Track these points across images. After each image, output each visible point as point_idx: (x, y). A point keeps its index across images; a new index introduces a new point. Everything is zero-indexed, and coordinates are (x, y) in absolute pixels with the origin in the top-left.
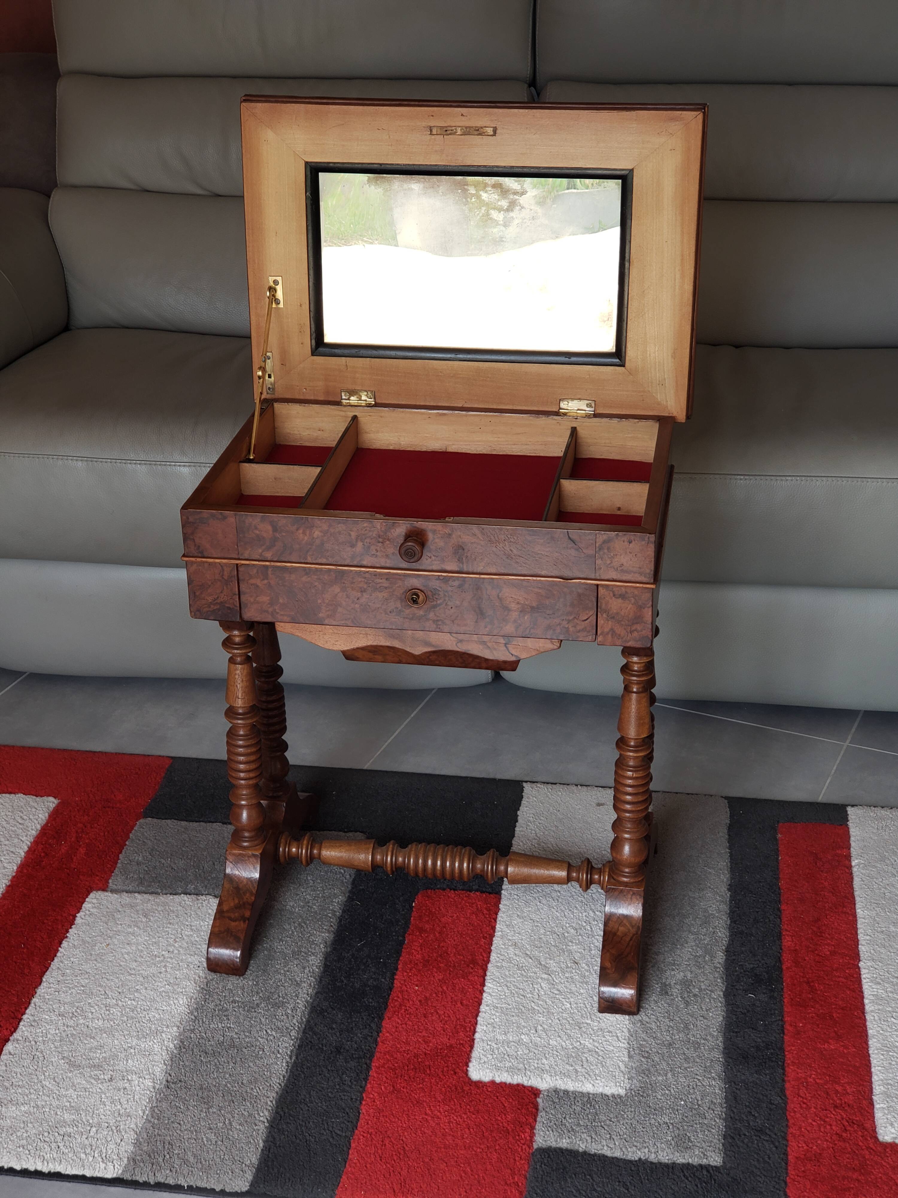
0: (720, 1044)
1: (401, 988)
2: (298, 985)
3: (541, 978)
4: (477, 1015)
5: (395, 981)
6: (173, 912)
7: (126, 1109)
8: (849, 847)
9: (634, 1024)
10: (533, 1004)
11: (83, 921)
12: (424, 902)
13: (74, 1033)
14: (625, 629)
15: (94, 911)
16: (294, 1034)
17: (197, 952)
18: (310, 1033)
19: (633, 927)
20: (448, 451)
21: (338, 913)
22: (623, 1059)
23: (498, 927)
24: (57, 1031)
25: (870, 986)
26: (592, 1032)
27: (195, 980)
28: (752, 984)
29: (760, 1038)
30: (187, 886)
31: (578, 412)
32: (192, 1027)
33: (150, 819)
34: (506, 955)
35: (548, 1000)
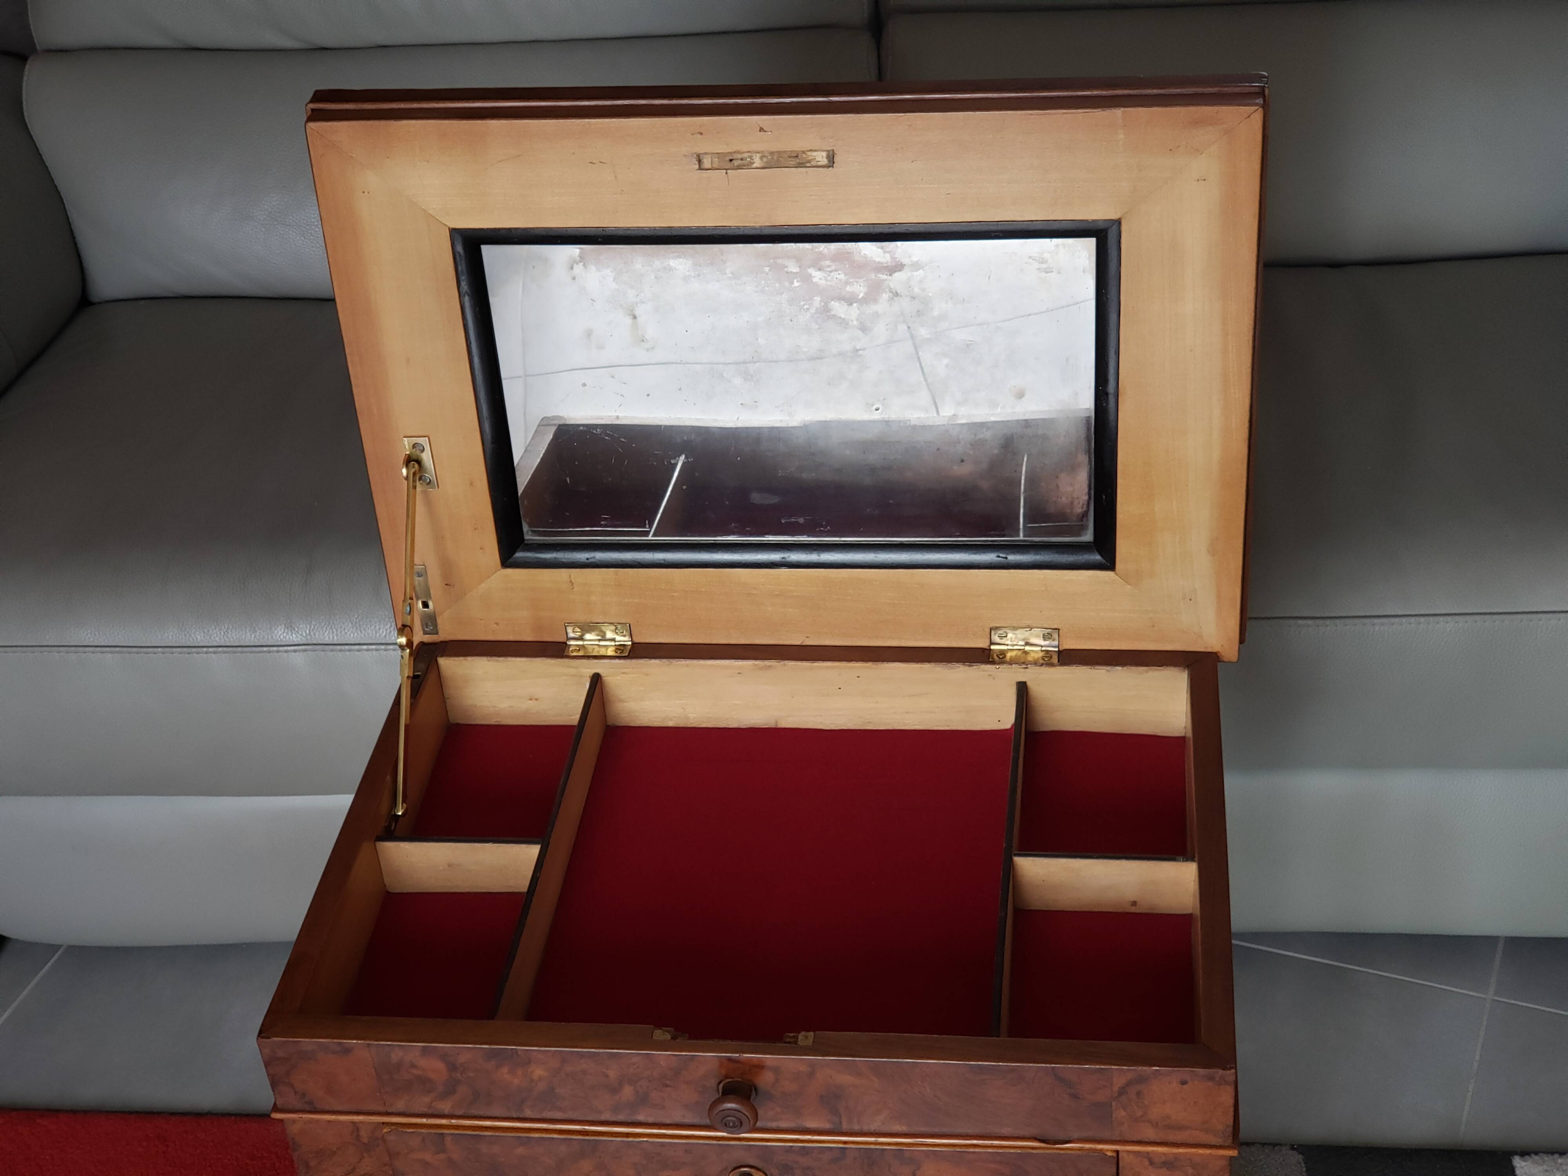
31: (1027, 648)
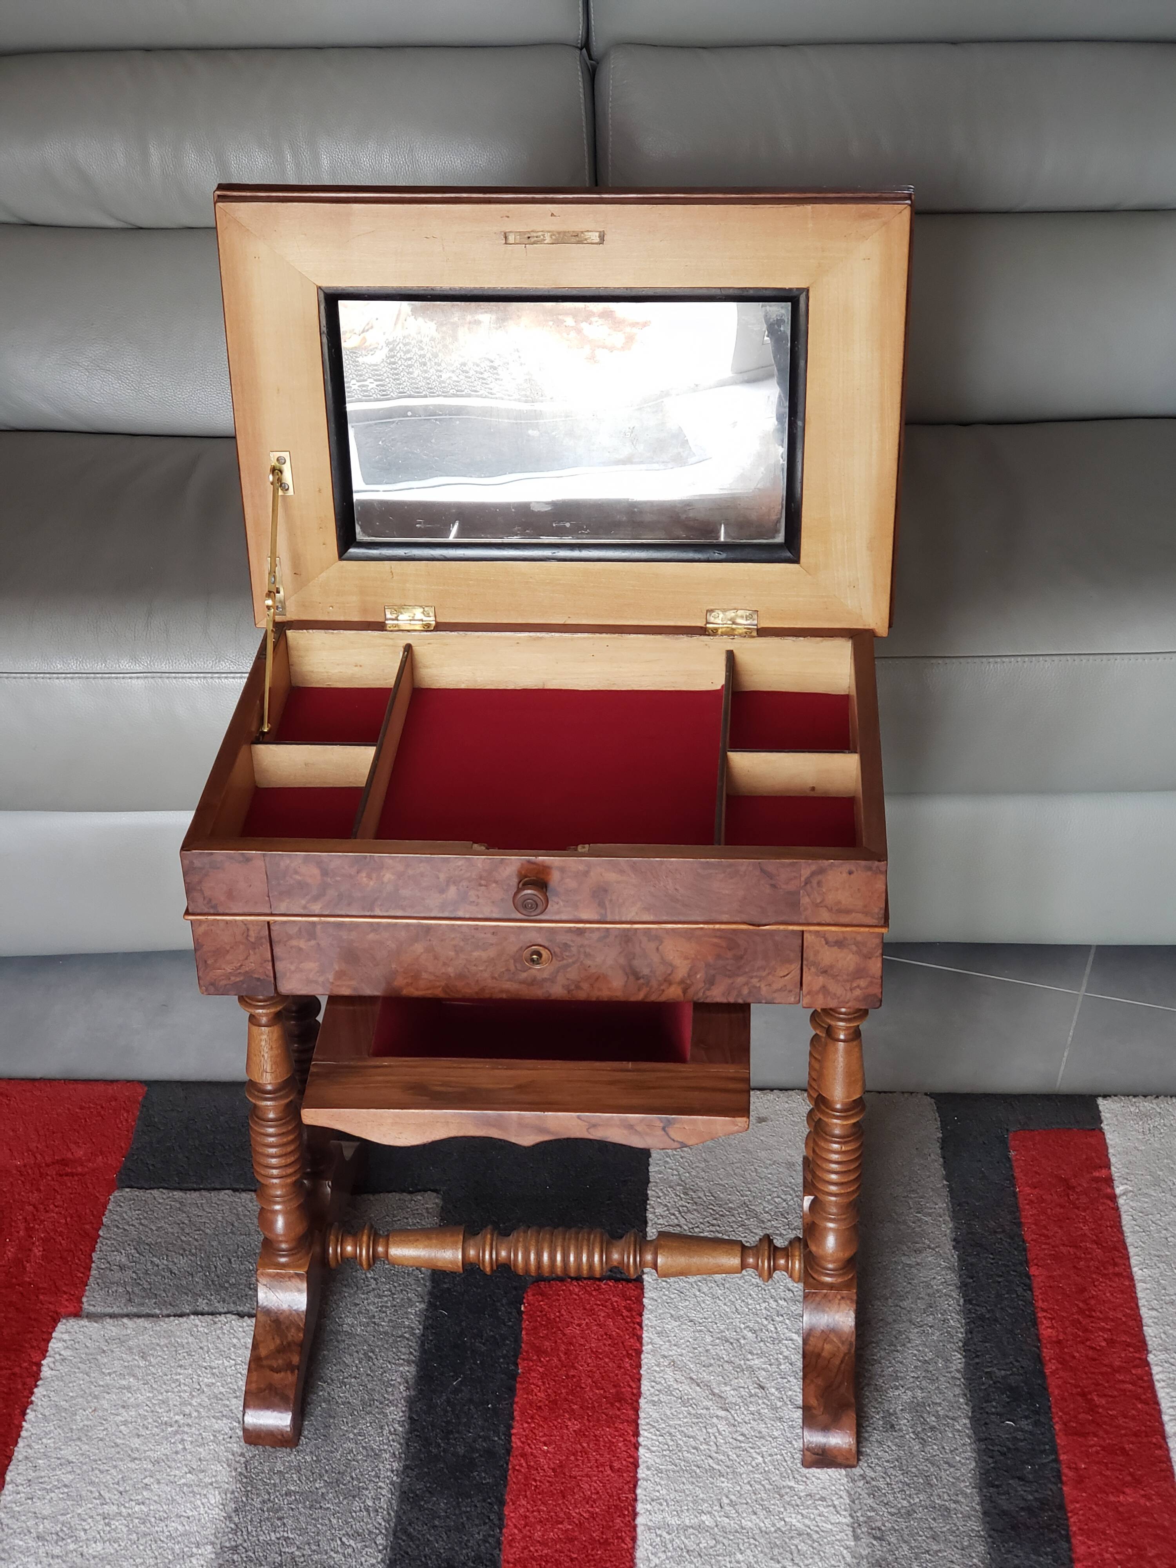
0: (978, 1507)
1: (523, 1449)
2: (377, 1456)
3: (717, 1417)
4: (635, 1486)
5: (513, 1438)
6: (182, 1347)
8: (1108, 1165)
9: (853, 1481)
10: (710, 1461)
11: (53, 1372)
12: (536, 1302)
14: (843, 986)
15: (66, 1353)
16: (381, 1542)
17: (225, 1413)
18: (404, 1538)
19: (843, 1343)
20: (547, 688)
21: (418, 1331)
22: (848, 1543)
23: (645, 1334)
25: (1168, 1393)
26: (799, 1501)
27: (228, 1460)
29: (1031, 1493)
30: (197, 1301)
31: (734, 626)
32: (233, 1544)
33: (128, 1190)
34: (663, 1382)
35: (730, 1453)
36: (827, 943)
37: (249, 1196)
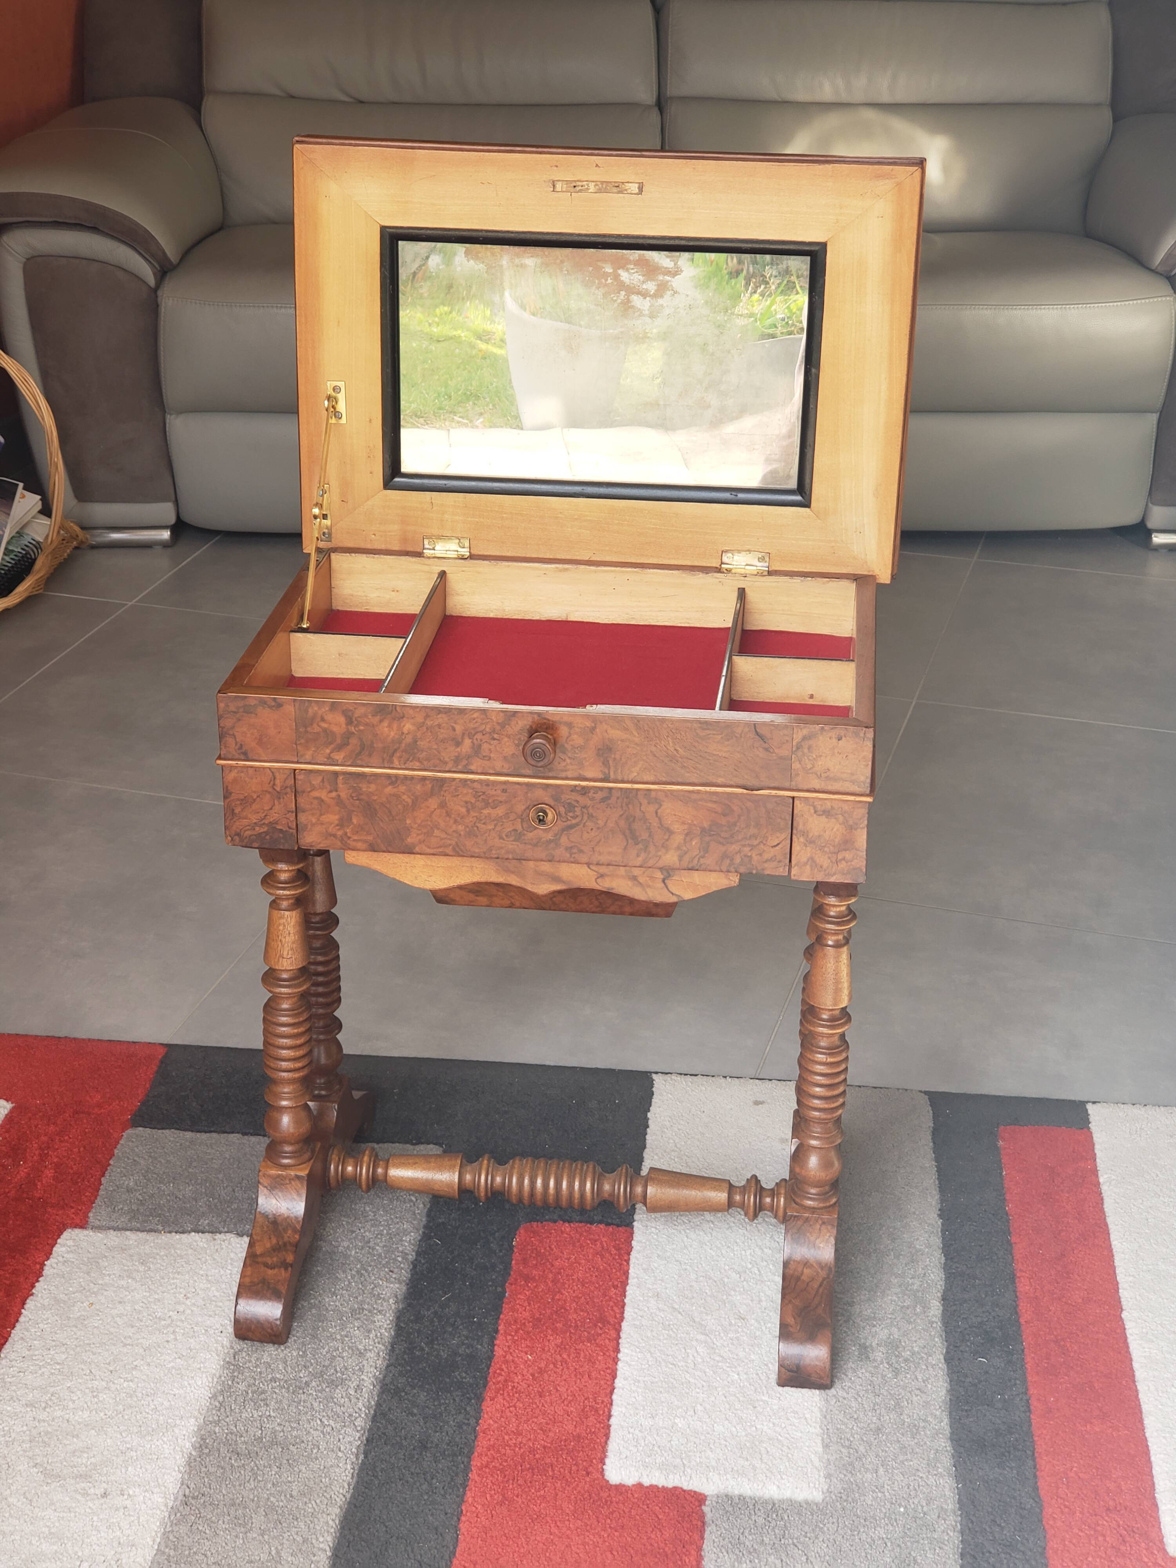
0: (946, 1427)
1: (505, 1357)
2: (361, 1354)
3: (697, 1340)
4: (612, 1392)
5: (496, 1348)
6: (181, 1257)
7: (129, 1536)
8: (1094, 1158)
9: (826, 1400)
10: (687, 1375)
11: (55, 1271)
12: (528, 1239)
13: (49, 1430)
14: (829, 858)
15: (70, 1257)
16: (360, 1423)
17: (219, 1313)
18: (383, 1421)
19: (822, 1268)
20: (569, 620)
21: (410, 1257)
22: (816, 1449)
23: (631, 1271)
24: (25, 1428)
25: (1140, 1345)
26: (771, 1413)
27: (217, 1350)
28: (982, 1344)
29: (998, 1418)
30: (199, 1221)
31: (747, 567)
32: (216, 1418)
33: (141, 1129)
34: (646, 1309)
35: (707, 1370)
36: (815, 812)
37: (257, 1140)
